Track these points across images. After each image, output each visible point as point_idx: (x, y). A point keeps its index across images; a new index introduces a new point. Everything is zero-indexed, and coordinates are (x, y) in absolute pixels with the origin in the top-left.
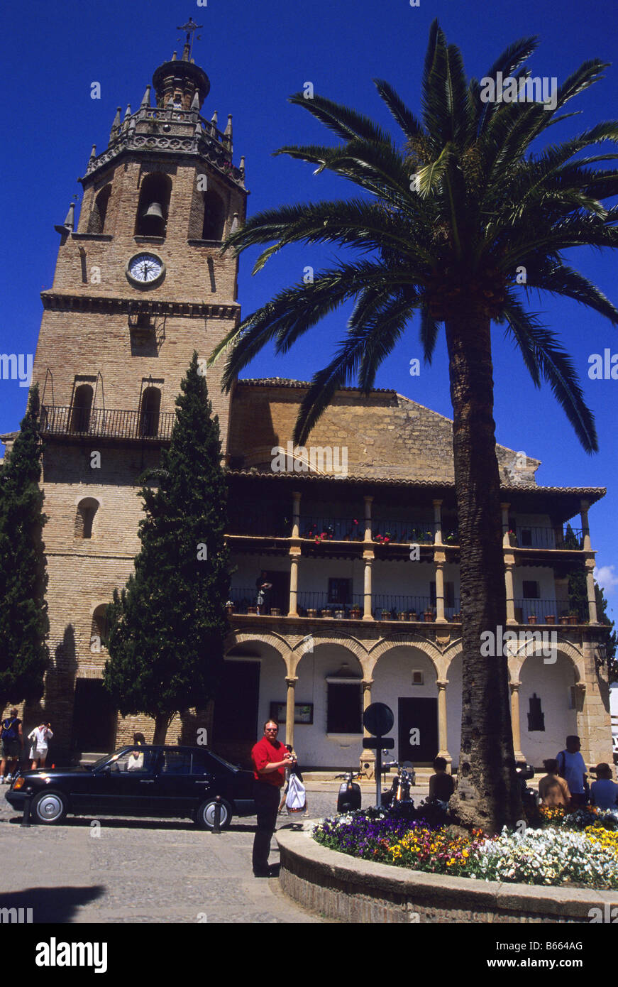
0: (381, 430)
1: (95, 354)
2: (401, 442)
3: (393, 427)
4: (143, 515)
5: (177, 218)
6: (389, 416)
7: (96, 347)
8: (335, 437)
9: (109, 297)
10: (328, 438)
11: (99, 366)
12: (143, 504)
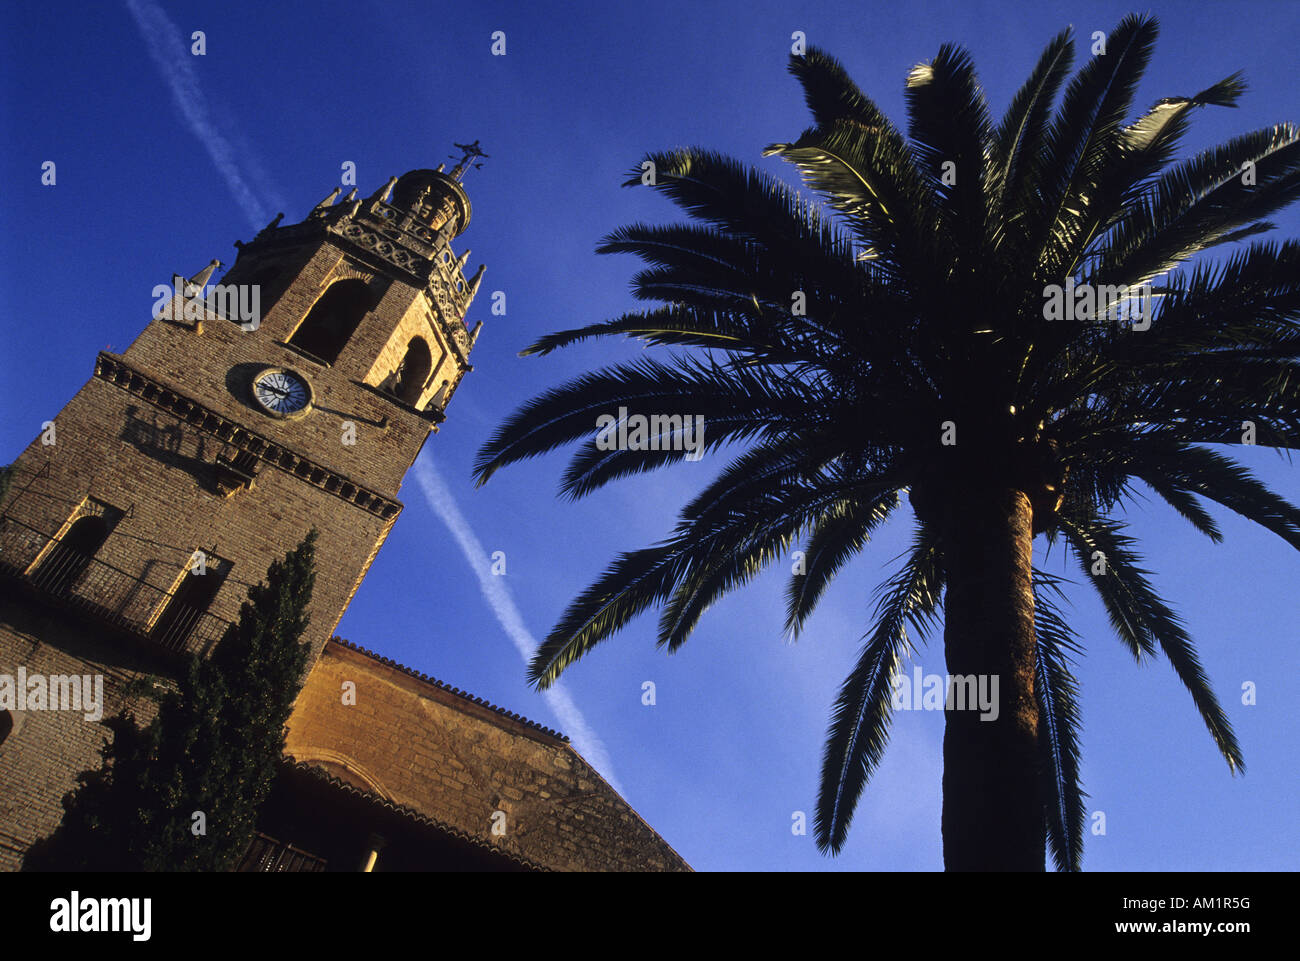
0: (528, 793)
1: (140, 479)
2: (554, 824)
3: (547, 795)
4: (97, 763)
5: (361, 348)
6: (548, 776)
7: (147, 468)
8: (452, 777)
9: (206, 405)
10: (442, 775)
11: (137, 498)
12: (105, 740)
